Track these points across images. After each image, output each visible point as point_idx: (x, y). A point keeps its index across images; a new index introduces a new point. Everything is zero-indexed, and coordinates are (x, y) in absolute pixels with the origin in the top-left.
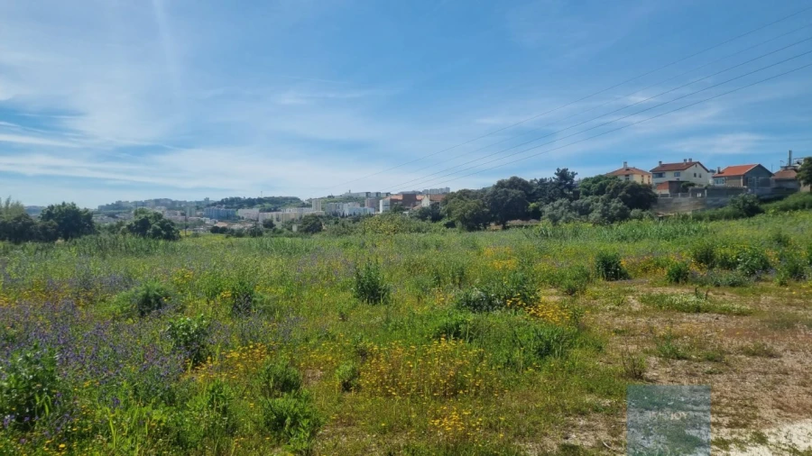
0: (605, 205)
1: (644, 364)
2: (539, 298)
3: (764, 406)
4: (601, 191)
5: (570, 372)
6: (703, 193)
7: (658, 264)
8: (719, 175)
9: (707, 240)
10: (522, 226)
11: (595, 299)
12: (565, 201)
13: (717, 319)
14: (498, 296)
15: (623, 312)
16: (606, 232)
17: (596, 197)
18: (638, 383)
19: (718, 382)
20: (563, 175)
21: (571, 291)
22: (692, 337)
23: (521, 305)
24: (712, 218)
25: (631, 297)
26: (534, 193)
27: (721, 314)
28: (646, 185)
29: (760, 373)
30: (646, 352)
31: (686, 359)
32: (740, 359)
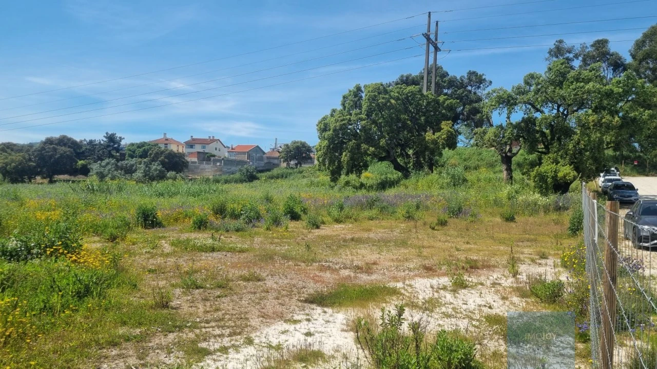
0: (146, 166)
1: (171, 295)
2: (81, 246)
3: (253, 317)
4: (144, 155)
5: (106, 310)
6: (221, 163)
7: (186, 215)
8: (232, 151)
9: (222, 198)
10: (69, 181)
11: (134, 244)
12: (113, 161)
13: (226, 256)
14: (38, 245)
15: (156, 254)
16: (146, 189)
17: (140, 160)
18: (165, 311)
19: (223, 303)
20: (111, 139)
21: (113, 238)
22: (207, 270)
23: (62, 253)
24: (226, 182)
25: (163, 242)
26: (83, 153)
27: (228, 252)
28: (180, 153)
29: (252, 293)
30: (173, 286)
31: (202, 288)
32: (239, 285)
